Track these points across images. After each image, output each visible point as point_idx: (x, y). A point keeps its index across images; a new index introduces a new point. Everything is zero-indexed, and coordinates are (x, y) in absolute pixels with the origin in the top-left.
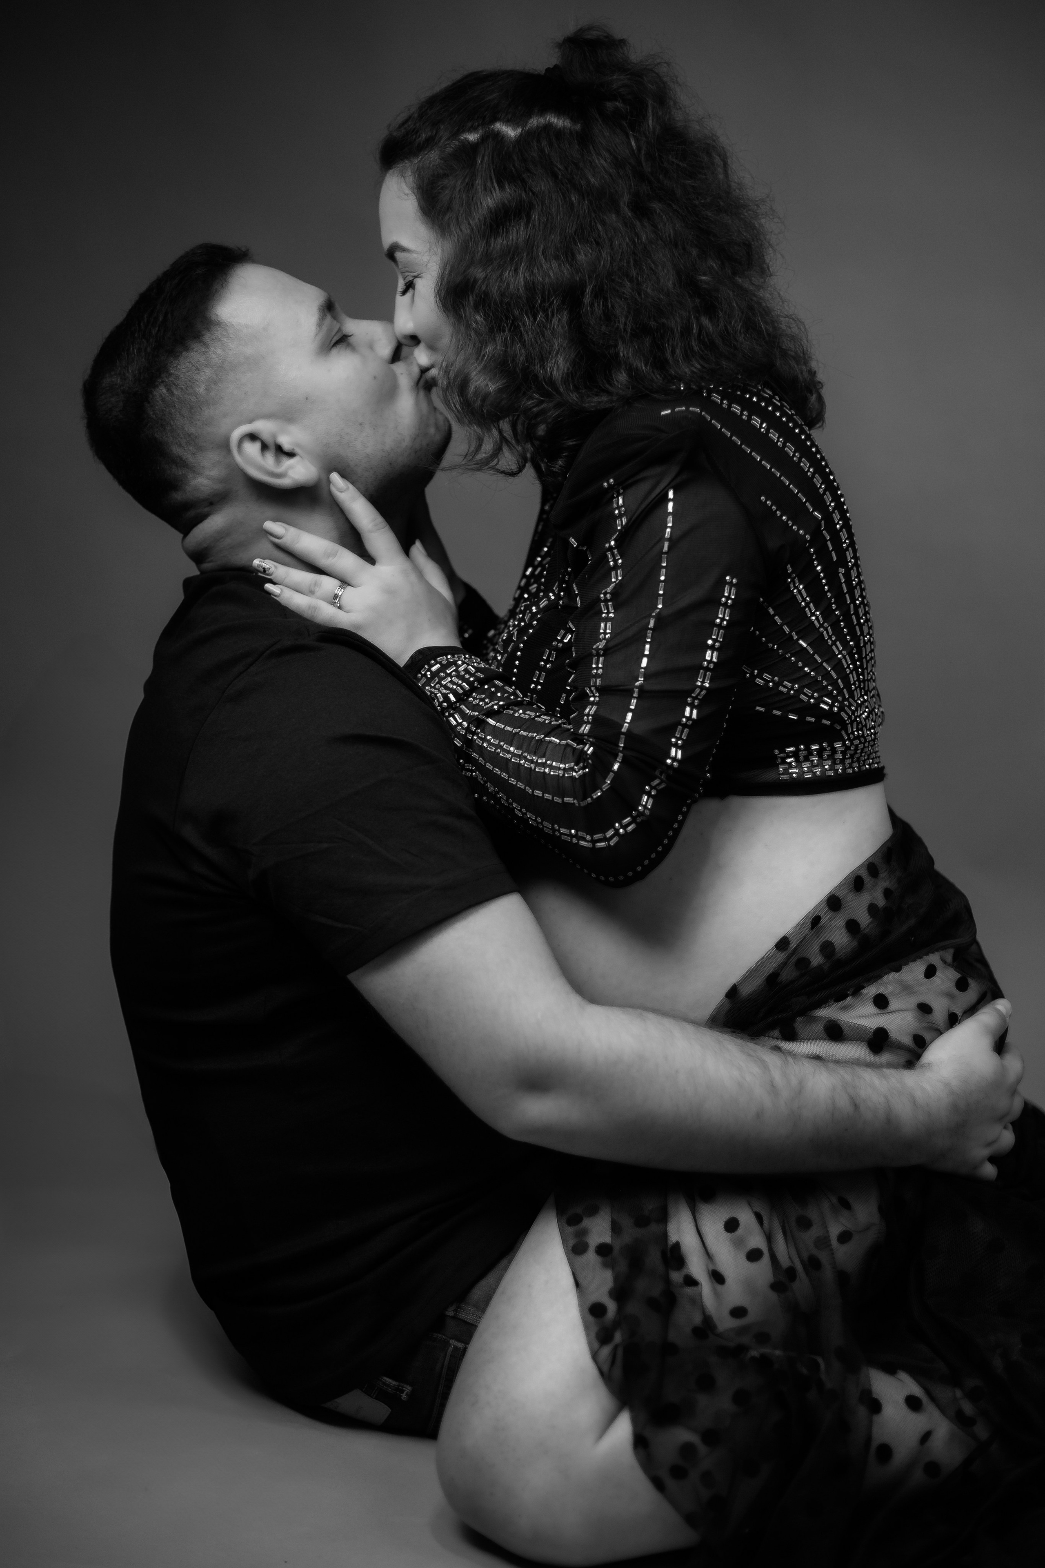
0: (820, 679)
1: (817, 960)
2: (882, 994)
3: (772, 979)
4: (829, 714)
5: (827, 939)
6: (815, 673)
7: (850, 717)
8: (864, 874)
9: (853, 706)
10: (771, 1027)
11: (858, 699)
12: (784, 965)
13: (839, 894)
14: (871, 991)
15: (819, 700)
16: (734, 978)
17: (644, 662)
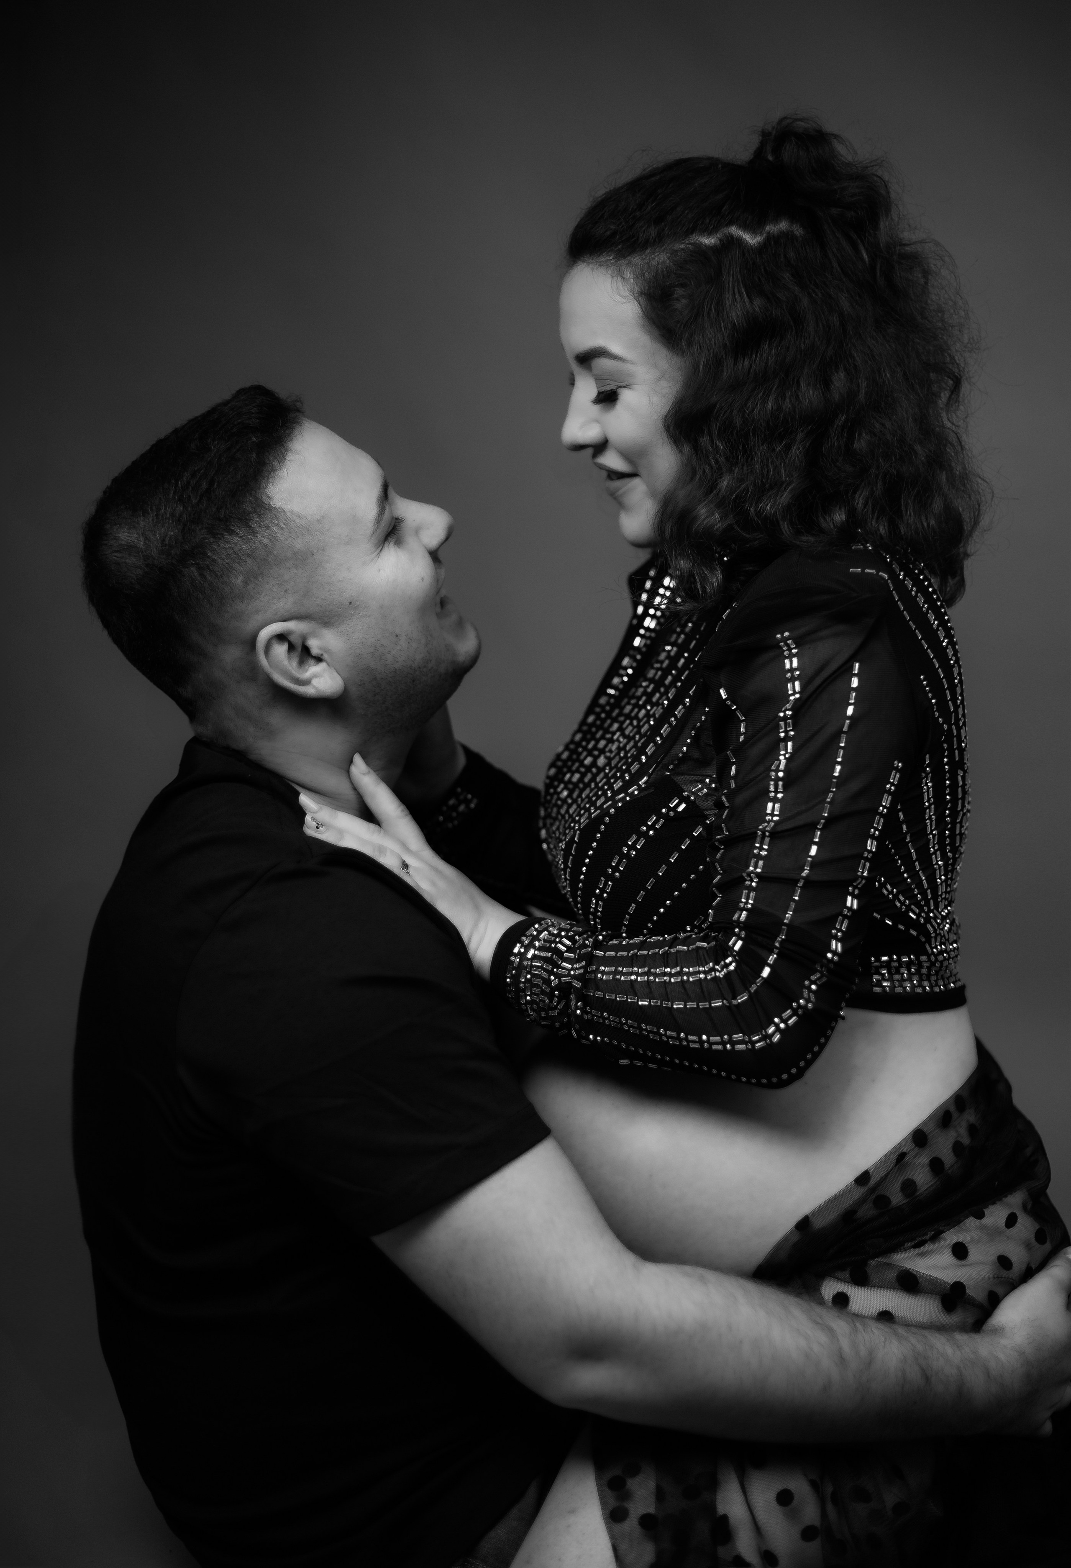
0: (913, 886)
1: (897, 1198)
2: (962, 1243)
3: (849, 1216)
4: (915, 924)
5: (909, 1177)
6: (911, 880)
7: (935, 931)
8: (952, 1109)
9: (938, 918)
10: (842, 1268)
11: (942, 911)
12: (862, 1201)
13: (926, 1130)
14: (951, 1237)
15: (909, 909)
16: (806, 1209)
17: (814, 850)
